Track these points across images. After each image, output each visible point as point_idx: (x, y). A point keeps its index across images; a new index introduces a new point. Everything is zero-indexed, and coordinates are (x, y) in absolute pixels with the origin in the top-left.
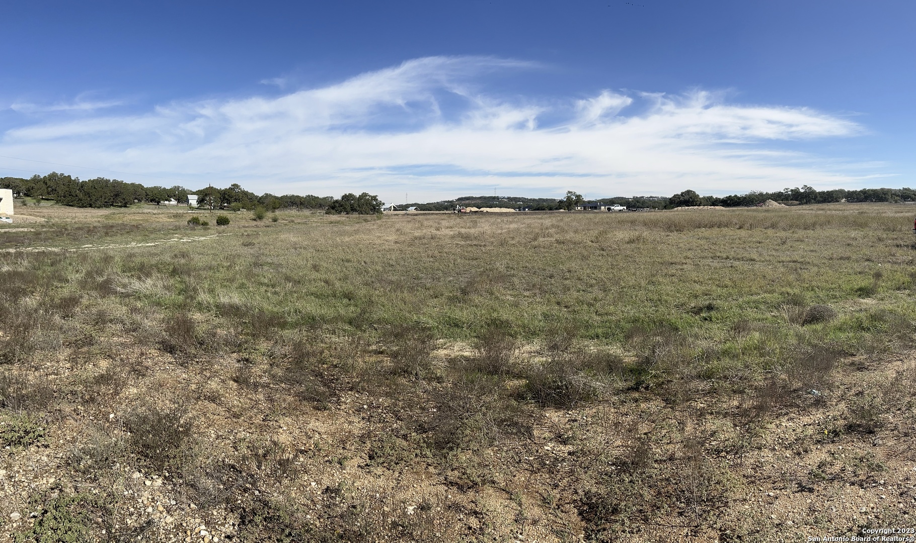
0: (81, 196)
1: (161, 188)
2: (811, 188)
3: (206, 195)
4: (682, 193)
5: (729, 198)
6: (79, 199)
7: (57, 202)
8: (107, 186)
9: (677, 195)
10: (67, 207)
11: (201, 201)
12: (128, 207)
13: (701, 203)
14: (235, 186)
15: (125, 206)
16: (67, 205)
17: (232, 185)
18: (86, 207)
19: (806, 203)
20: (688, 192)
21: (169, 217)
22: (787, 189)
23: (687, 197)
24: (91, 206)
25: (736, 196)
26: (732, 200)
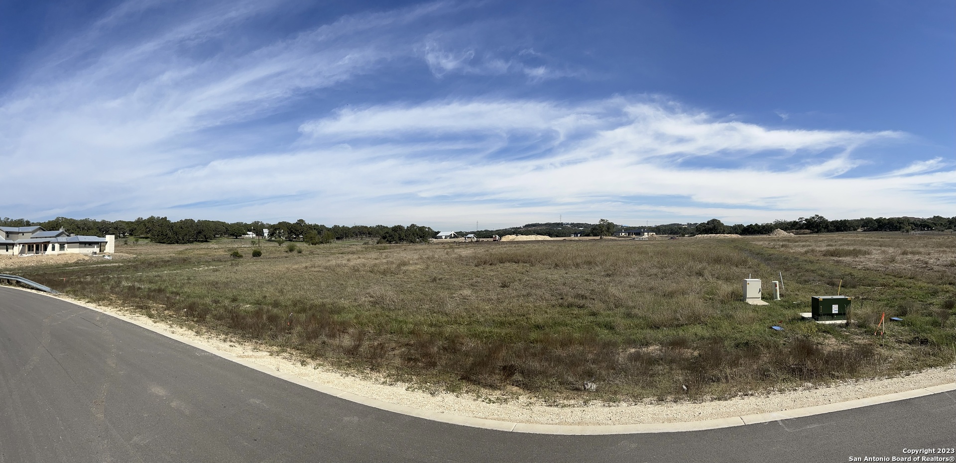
0: (170, 234)
1: (242, 223)
2: (821, 217)
3: (276, 229)
4: (708, 222)
5: (750, 226)
6: (169, 237)
7: (151, 241)
8: (192, 226)
9: (704, 223)
10: (158, 244)
11: (271, 234)
12: (208, 242)
13: (724, 231)
14: (301, 221)
15: (207, 241)
16: (159, 242)
17: (298, 221)
18: (173, 243)
19: (817, 232)
20: (714, 221)
21: (225, 251)
22: (801, 218)
23: (711, 226)
24: (177, 243)
25: (756, 225)
26: (752, 228)
